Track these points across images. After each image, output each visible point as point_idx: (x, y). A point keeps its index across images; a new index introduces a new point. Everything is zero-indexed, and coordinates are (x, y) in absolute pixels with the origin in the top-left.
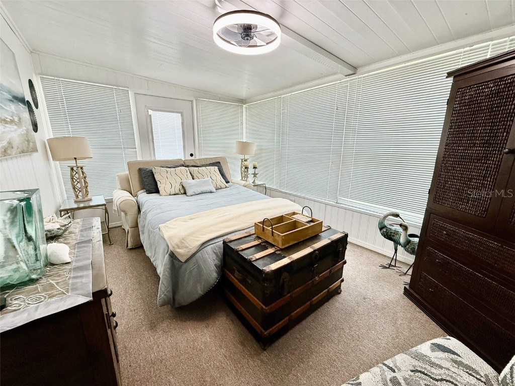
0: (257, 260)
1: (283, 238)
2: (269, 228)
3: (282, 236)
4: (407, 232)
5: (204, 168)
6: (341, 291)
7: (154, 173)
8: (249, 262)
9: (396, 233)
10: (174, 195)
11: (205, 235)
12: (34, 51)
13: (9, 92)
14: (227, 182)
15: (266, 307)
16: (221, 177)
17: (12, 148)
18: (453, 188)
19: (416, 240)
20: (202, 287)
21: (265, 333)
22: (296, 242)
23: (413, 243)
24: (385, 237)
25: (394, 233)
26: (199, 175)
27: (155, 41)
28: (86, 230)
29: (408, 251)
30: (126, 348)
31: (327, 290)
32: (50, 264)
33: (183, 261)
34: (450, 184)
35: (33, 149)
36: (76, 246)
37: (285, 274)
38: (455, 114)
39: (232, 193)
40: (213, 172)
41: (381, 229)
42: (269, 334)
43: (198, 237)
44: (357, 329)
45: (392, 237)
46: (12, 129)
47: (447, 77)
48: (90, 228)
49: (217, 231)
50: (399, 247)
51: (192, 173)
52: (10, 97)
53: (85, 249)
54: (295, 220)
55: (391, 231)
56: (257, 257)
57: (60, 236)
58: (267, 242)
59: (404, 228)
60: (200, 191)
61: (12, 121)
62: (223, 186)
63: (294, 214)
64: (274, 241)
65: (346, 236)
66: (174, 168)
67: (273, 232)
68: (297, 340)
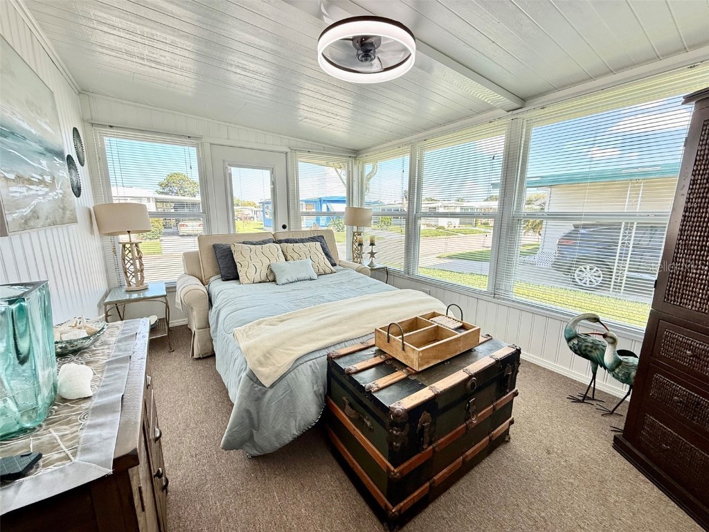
0: (380, 389)
1: (421, 354)
2: (397, 338)
3: (419, 352)
4: (615, 347)
5: (301, 245)
6: (510, 438)
7: (233, 252)
8: (369, 394)
9: (595, 346)
10: (260, 282)
11: (299, 346)
12: (82, 92)
13: (40, 142)
14: (334, 265)
15: (395, 468)
16: (325, 257)
17: (38, 218)
18: (702, 280)
19: (634, 361)
20: (297, 424)
21: (393, 511)
22: (439, 361)
23: (627, 365)
24: (576, 353)
25: (592, 347)
26: (296, 256)
27: (238, 71)
28: (126, 339)
29: (617, 378)
30: (180, 518)
31: (488, 438)
32: (59, 400)
33: (267, 385)
34: (696, 274)
35: (70, 219)
36: (106, 367)
37: (425, 415)
38: (700, 160)
39: (340, 281)
40: (313, 250)
41: (569, 340)
42: (399, 511)
43: (289, 350)
44: (542, 508)
45: (589, 353)
46: (40, 193)
47: (683, 104)
48: (133, 336)
49: (318, 340)
50: (600, 370)
51: (285, 251)
52: (41, 149)
53: (118, 372)
54: (436, 325)
55: (587, 344)
56: (381, 385)
57: (86, 348)
58: (394, 359)
59: (611, 340)
60: (295, 278)
61: (41, 182)
62: (328, 270)
63: (434, 315)
64: (406, 359)
65: (518, 352)
66: (261, 244)
67: (403, 344)
68: (443, 522)
